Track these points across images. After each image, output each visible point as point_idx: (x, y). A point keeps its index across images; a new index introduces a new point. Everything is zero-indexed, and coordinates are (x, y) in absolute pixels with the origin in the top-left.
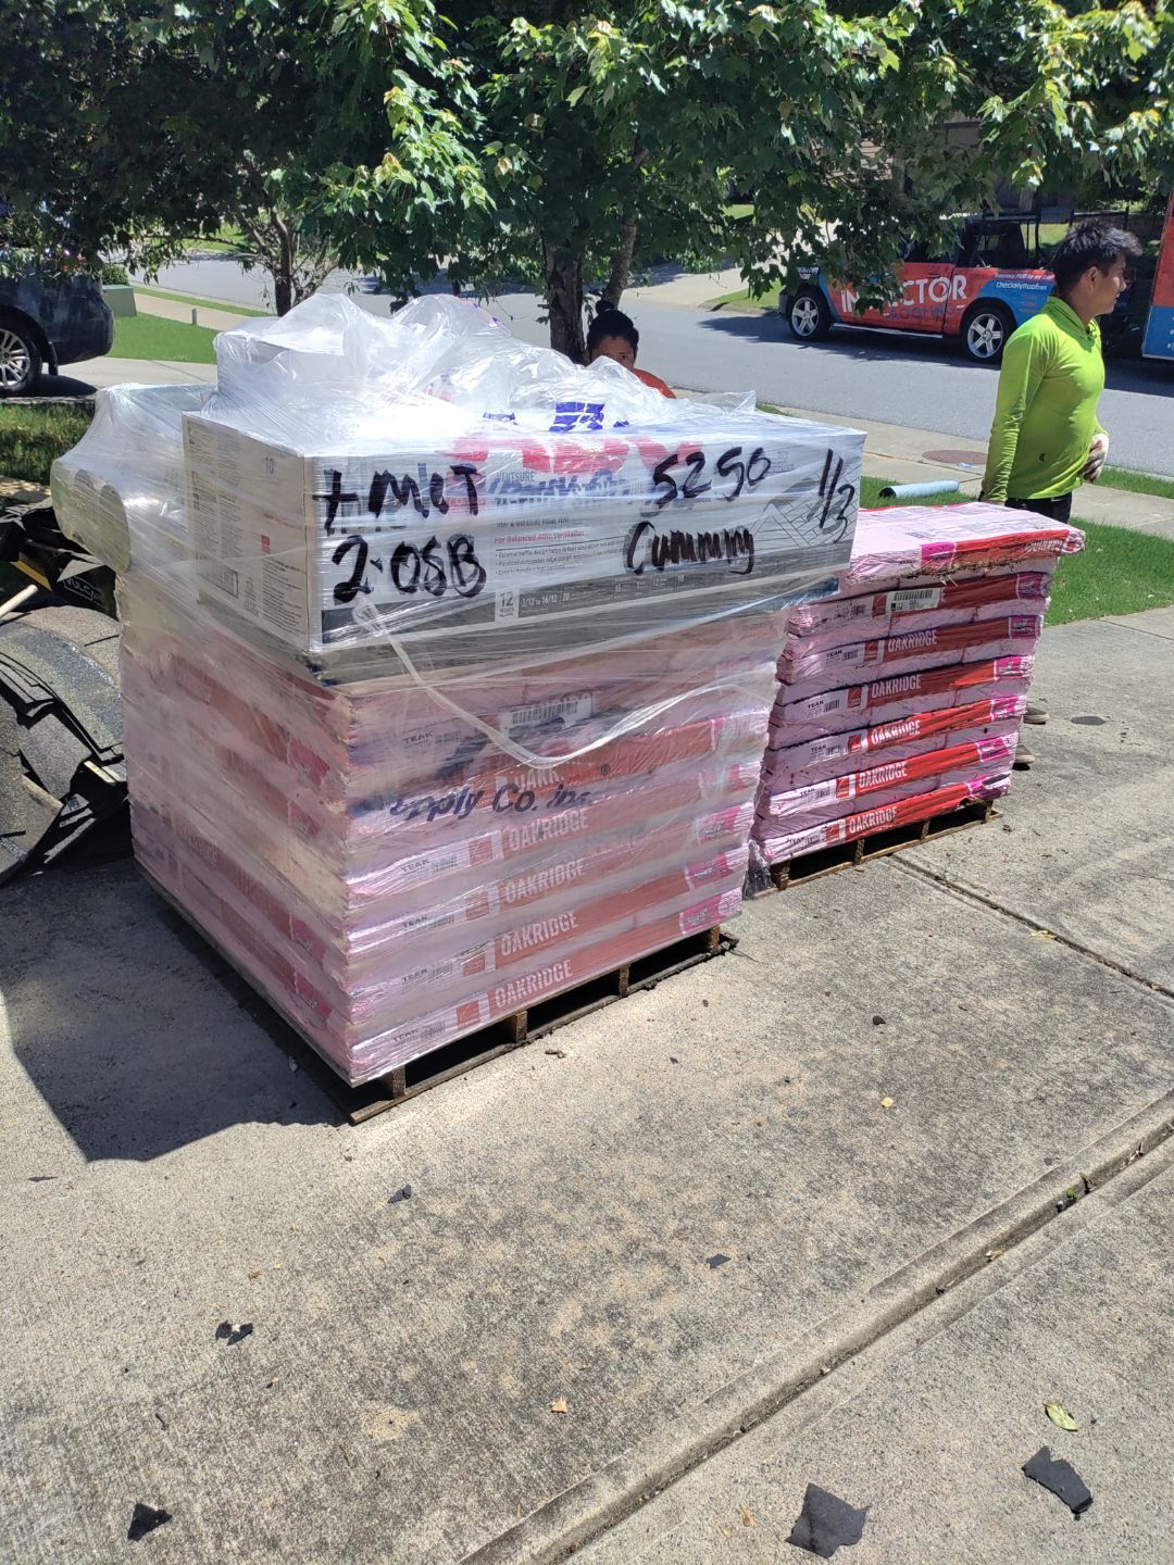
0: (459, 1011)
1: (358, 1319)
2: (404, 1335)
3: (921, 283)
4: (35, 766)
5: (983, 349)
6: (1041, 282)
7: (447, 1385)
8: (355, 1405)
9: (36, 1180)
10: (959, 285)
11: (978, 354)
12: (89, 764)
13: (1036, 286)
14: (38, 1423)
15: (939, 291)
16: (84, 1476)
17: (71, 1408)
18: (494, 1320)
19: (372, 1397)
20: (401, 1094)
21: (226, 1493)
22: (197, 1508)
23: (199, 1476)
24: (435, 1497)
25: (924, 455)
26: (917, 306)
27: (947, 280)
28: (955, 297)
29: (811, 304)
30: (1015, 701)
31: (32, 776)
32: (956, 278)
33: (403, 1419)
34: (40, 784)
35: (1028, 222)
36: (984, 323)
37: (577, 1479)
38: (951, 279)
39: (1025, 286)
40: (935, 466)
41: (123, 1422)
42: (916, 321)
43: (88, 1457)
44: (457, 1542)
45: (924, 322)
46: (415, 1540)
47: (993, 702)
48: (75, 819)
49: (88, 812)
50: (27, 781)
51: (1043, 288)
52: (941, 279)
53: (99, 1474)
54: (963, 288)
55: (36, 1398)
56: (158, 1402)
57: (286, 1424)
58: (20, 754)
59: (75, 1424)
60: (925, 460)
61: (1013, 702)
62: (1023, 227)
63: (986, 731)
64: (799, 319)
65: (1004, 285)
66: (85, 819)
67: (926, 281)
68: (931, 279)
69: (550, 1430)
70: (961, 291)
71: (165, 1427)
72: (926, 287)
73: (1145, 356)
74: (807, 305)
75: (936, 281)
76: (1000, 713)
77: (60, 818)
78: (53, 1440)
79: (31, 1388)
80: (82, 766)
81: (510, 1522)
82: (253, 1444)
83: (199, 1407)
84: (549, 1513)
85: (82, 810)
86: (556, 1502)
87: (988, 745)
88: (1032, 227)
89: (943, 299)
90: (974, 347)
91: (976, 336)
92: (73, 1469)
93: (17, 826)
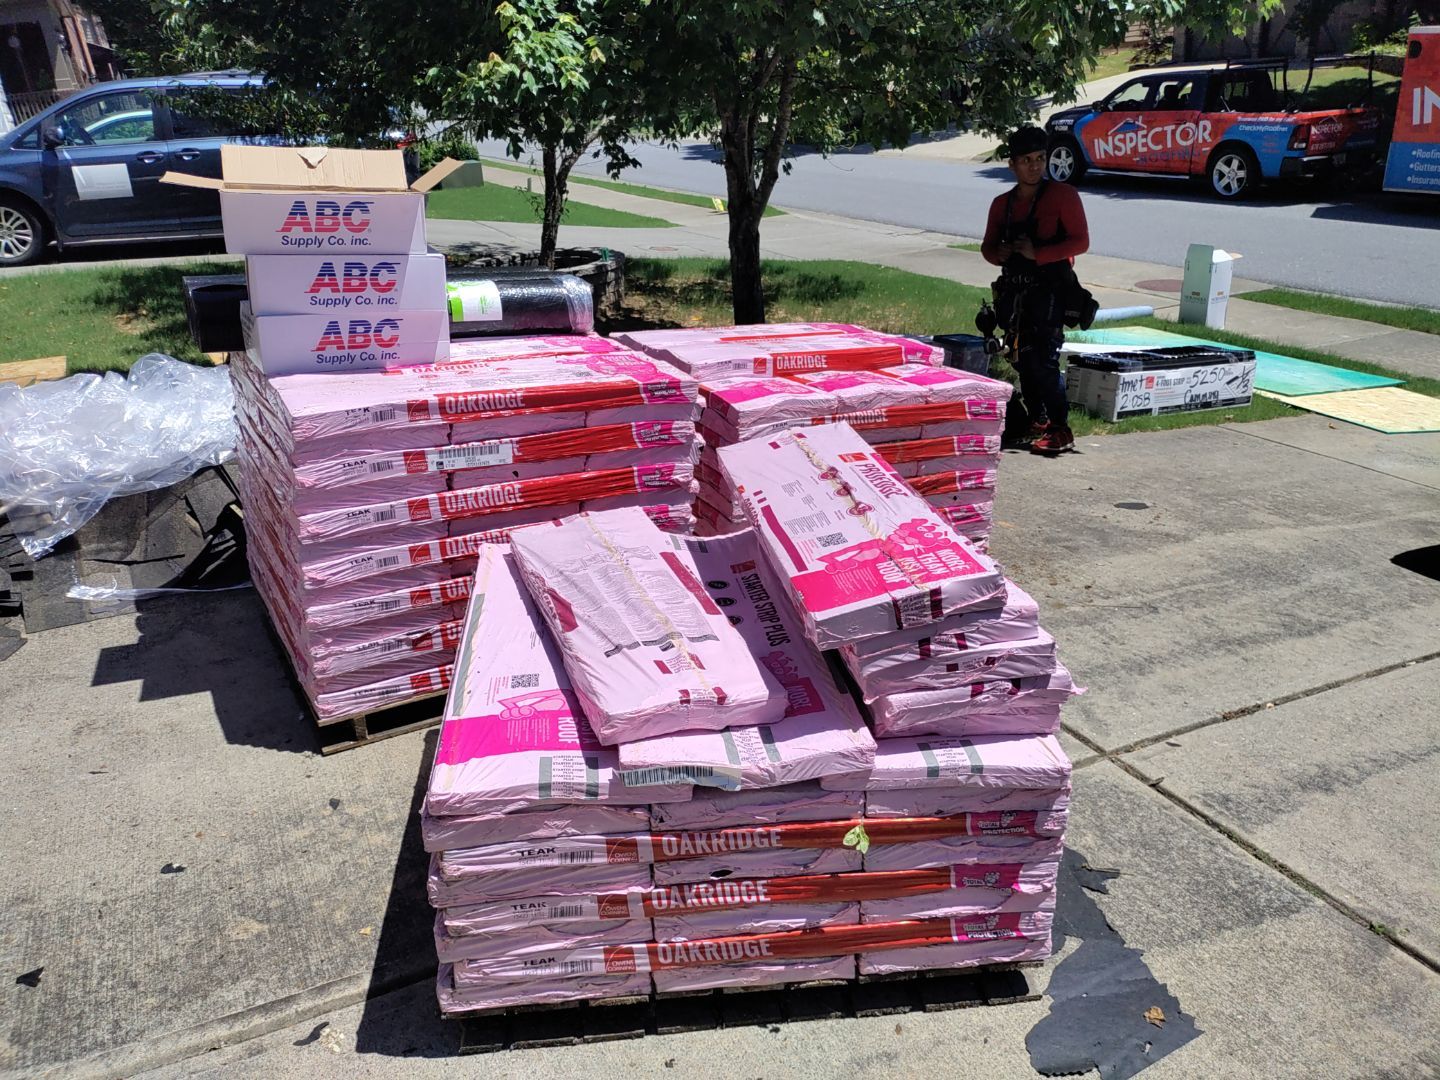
0: (412, 679)
1: (259, 870)
2: (285, 882)
3: (1169, 129)
4: (194, 507)
5: (1228, 187)
6: (1283, 124)
7: (298, 913)
8: (230, 917)
9: (94, 773)
10: (1205, 129)
11: (1224, 193)
12: (233, 507)
13: (1277, 128)
14: (26, 908)
15: (1185, 135)
16: (38, 938)
17: (49, 902)
18: (351, 878)
19: (243, 915)
20: (364, 738)
21: (120, 955)
22: (98, 962)
23: (108, 945)
24: (251, 973)
25: (1136, 285)
26: (1165, 150)
27: (1193, 126)
28: (1200, 141)
29: (1067, 152)
30: (983, 474)
31: (193, 514)
32: (1202, 123)
33: (256, 927)
34: (197, 520)
35: (1275, 70)
36: (1228, 163)
37: (352, 972)
38: (1197, 124)
39: (1267, 128)
40: (1144, 294)
41: (77, 912)
42: (1164, 164)
43: (46, 928)
44: (251, 999)
45: (1172, 165)
46: (224, 994)
47: (958, 474)
48: (222, 547)
49: (233, 542)
50: (188, 517)
51: (1284, 129)
52: (1187, 124)
53: (48, 938)
54: (1208, 132)
55: (31, 894)
56: (105, 904)
57: (178, 922)
58: (186, 498)
59: (48, 910)
60: (1135, 288)
61: (982, 475)
62: (1271, 74)
63: (955, 498)
64: (1056, 167)
65: (1248, 128)
66: (230, 548)
67: (1173, 127)
68: (1178, 125)
69: (352, 944)
70: (1206, 135)
71: (100, 917)
72: (1173, 133)
73: (1385, 189)
74: (1063, 154)
75: (1182, 127)
76: (968, 484)
77: (210, 546)
78: (29, 918)
79: (31, 889)
80: (227, 508)
81: (294, 991)
82: (151, 932)
83: (129, 908)
84: (322, 989)
85: (228, 541)
86: (329, 985)
87: (959, 511)
88: (1280, 74)
89: (1190, 142)
90: (1219, 186)
91: (1222, 175)
92: (34, 932)
93: (180, 550)
